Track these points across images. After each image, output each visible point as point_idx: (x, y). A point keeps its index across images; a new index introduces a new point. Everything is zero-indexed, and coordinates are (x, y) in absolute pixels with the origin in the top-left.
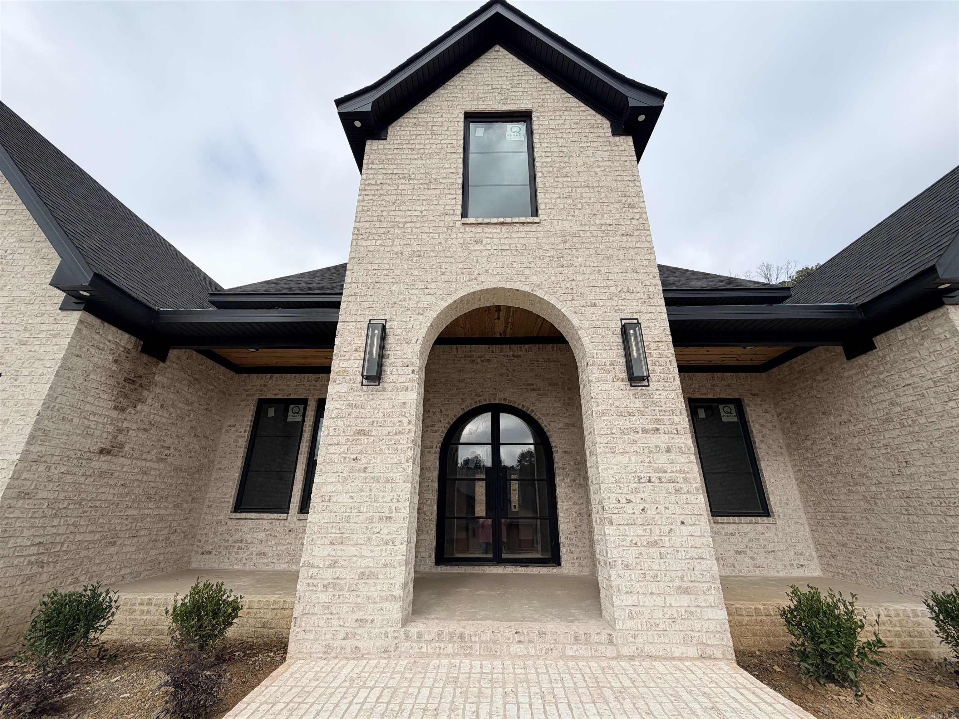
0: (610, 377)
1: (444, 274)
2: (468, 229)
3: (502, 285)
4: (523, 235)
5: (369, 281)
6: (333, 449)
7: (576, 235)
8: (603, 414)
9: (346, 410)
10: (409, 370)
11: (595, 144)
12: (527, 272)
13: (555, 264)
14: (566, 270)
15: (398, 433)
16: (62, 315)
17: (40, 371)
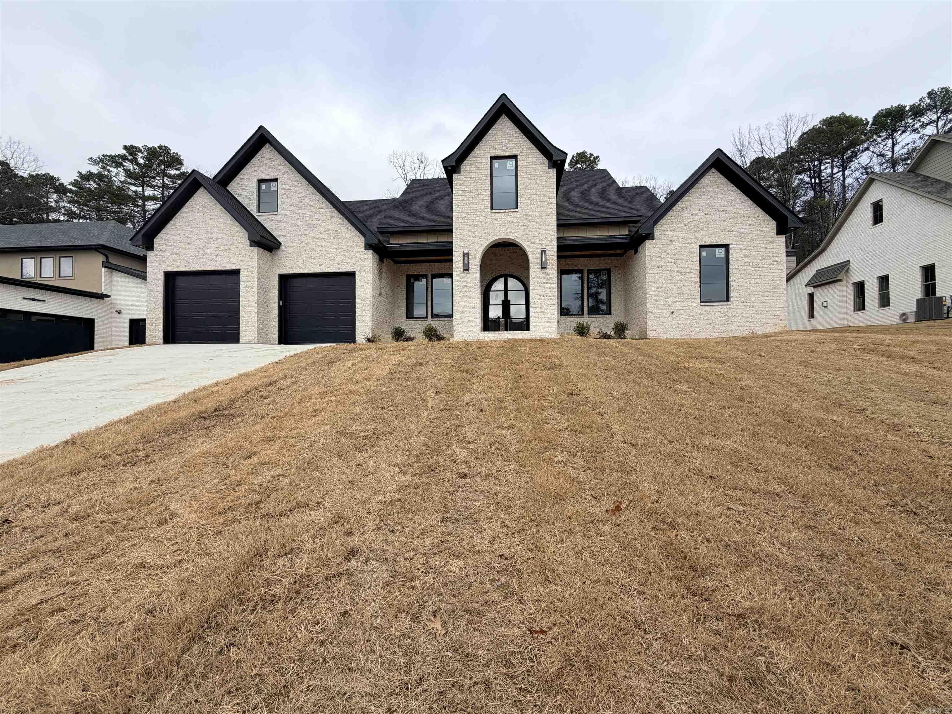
0: (536, 267)
1: (485, 233)
2: (493, 215)
3: (504, 237)
4: (512, 217)
5: (461, 236)
6: (457, 290)
7: (530, 216)
8: (533, 278)
9: (459, 280)
10: (476, 267)
11: (541, 173)
12: (513, 231)
13: (522, 228)
14: (526, 230)
15: (475, 285)
16: (366, 251)
17: (367, 270)
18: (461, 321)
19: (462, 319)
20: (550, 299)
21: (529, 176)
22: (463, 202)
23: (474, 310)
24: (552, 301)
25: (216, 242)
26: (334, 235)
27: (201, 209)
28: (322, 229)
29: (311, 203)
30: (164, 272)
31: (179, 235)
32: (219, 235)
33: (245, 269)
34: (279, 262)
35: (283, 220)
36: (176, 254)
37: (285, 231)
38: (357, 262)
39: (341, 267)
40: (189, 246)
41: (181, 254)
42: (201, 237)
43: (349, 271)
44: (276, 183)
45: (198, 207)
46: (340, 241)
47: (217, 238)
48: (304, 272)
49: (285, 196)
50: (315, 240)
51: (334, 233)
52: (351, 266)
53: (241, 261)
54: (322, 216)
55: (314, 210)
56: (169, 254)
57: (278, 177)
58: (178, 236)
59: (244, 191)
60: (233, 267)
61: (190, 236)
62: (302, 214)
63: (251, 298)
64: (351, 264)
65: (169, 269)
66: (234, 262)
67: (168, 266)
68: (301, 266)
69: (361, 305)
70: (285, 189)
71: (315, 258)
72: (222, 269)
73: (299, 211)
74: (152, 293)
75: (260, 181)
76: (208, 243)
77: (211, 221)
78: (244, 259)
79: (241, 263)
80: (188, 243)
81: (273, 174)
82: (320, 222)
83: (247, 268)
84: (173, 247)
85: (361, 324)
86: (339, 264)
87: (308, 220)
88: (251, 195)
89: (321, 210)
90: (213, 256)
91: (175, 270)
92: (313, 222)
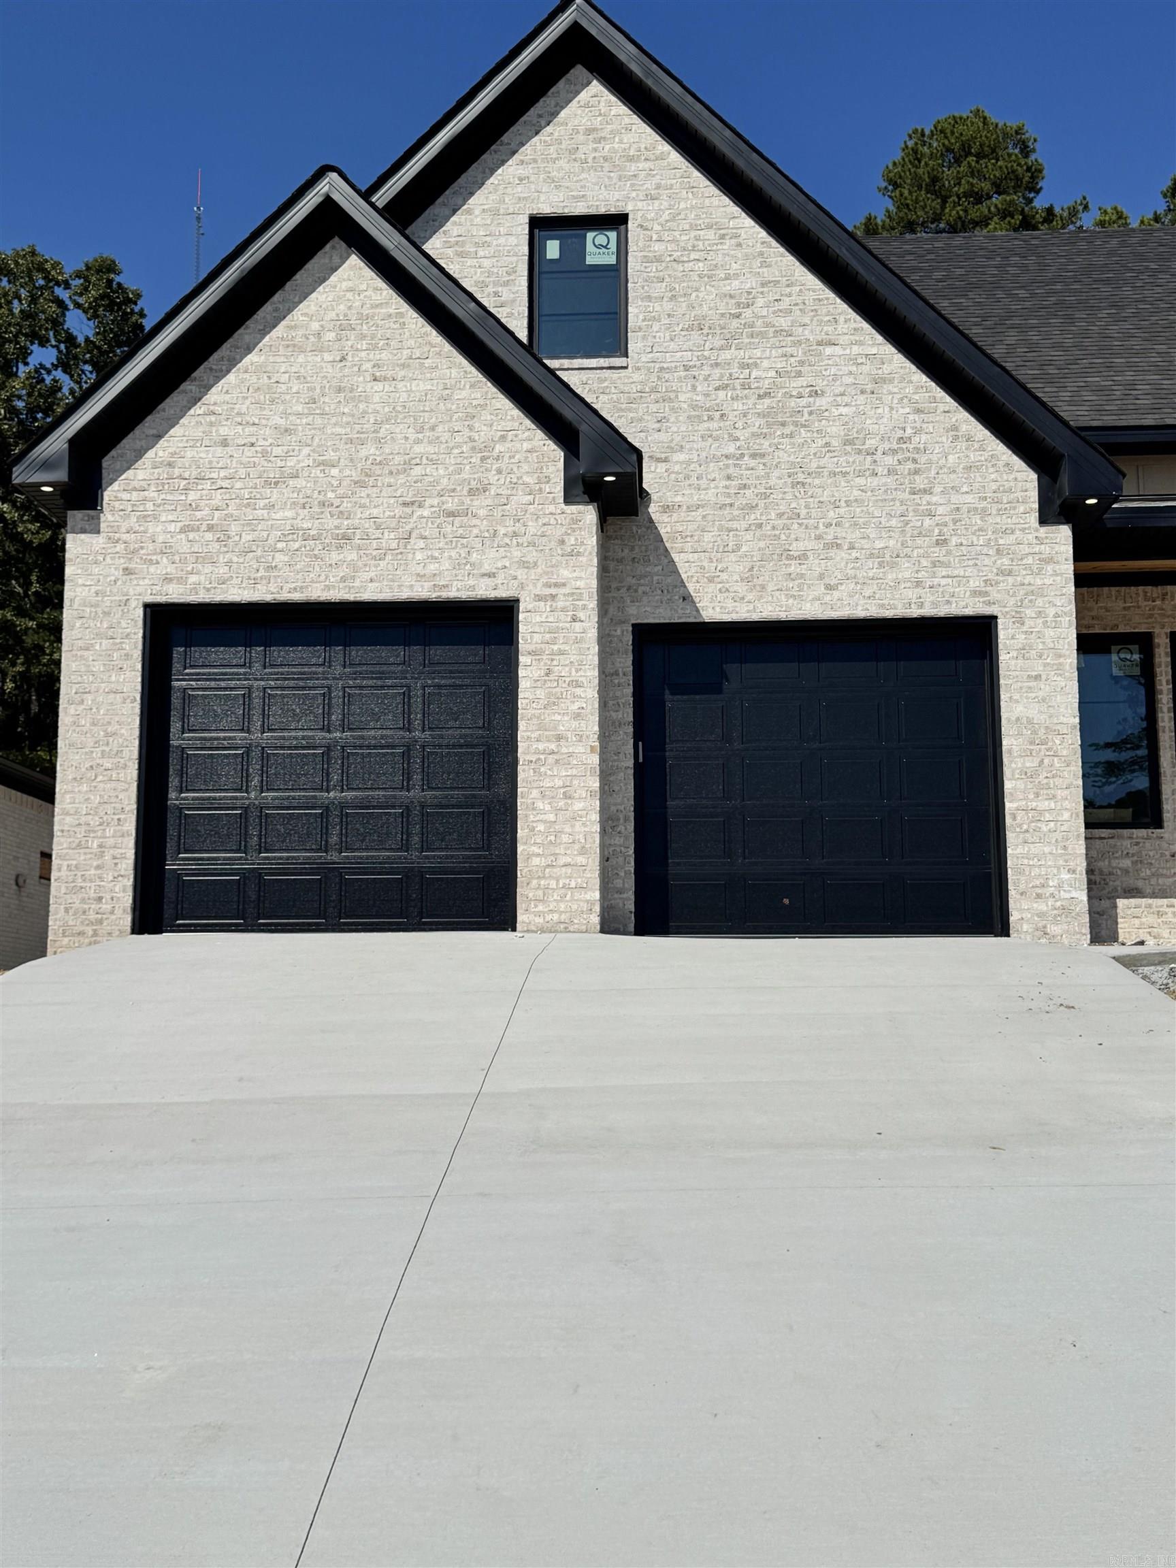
16: (1044, 530)
17: (1051, 611)
25: (402, 479)
26: (890, 460)
27: (331, 336)
28: (835, 429)
29: (783, 322)
30: (147, 606)
31: (224, 443)
32: (418, 449)
33: (539, 598)
34: (640, 569)
35: (654, 390)
36: (210, 528)
37: (663, 436)
38: (1001, 572)
39: (929, 598)
40: (275, 495)
41: (234, 528)
42: (331, 455)
43: (969, 611)
44: (613, 235)
45: (315, 326)
46: (920, 482)
47: (408, 465)
48: (755, 617)
49: (659, 289)
50: (801, 477)
51: (894, 452)
52: (975, 593)
53: (524, 564)
54: (836, 377)
55: (799, 352)
56: (172, 527)
57: (629, 208)
58: (219, 451)
59: (469, 262)
60: (484, 590)
61: (277, 451)
62: (744, 366)
63: (566, 725)
64: (975, 583)
65: (175, 594)
66: (487, 568)
67: (168, 579)
68: (741, 589)
69: (1030, 763)
70: (658, 260)
71: (803, 557)
72: (433, 595)
73: (726, 355)
74: (89, 699)
75: (540, 225)
76: (360, 484)
77: (378, 386)
78: (532, 556)
79: (520, 575)
80: (268, 483)
81: (604, 193)
82: (821, 402)
83: (553, 597)
84: (192, 496)
85: (1035, 849)
86: (918, 584)
87: (768, 394)
88: (506, 284)
89: (829, 350)
90: (389, 539)
91: (202, 597)
92: (793, 403)
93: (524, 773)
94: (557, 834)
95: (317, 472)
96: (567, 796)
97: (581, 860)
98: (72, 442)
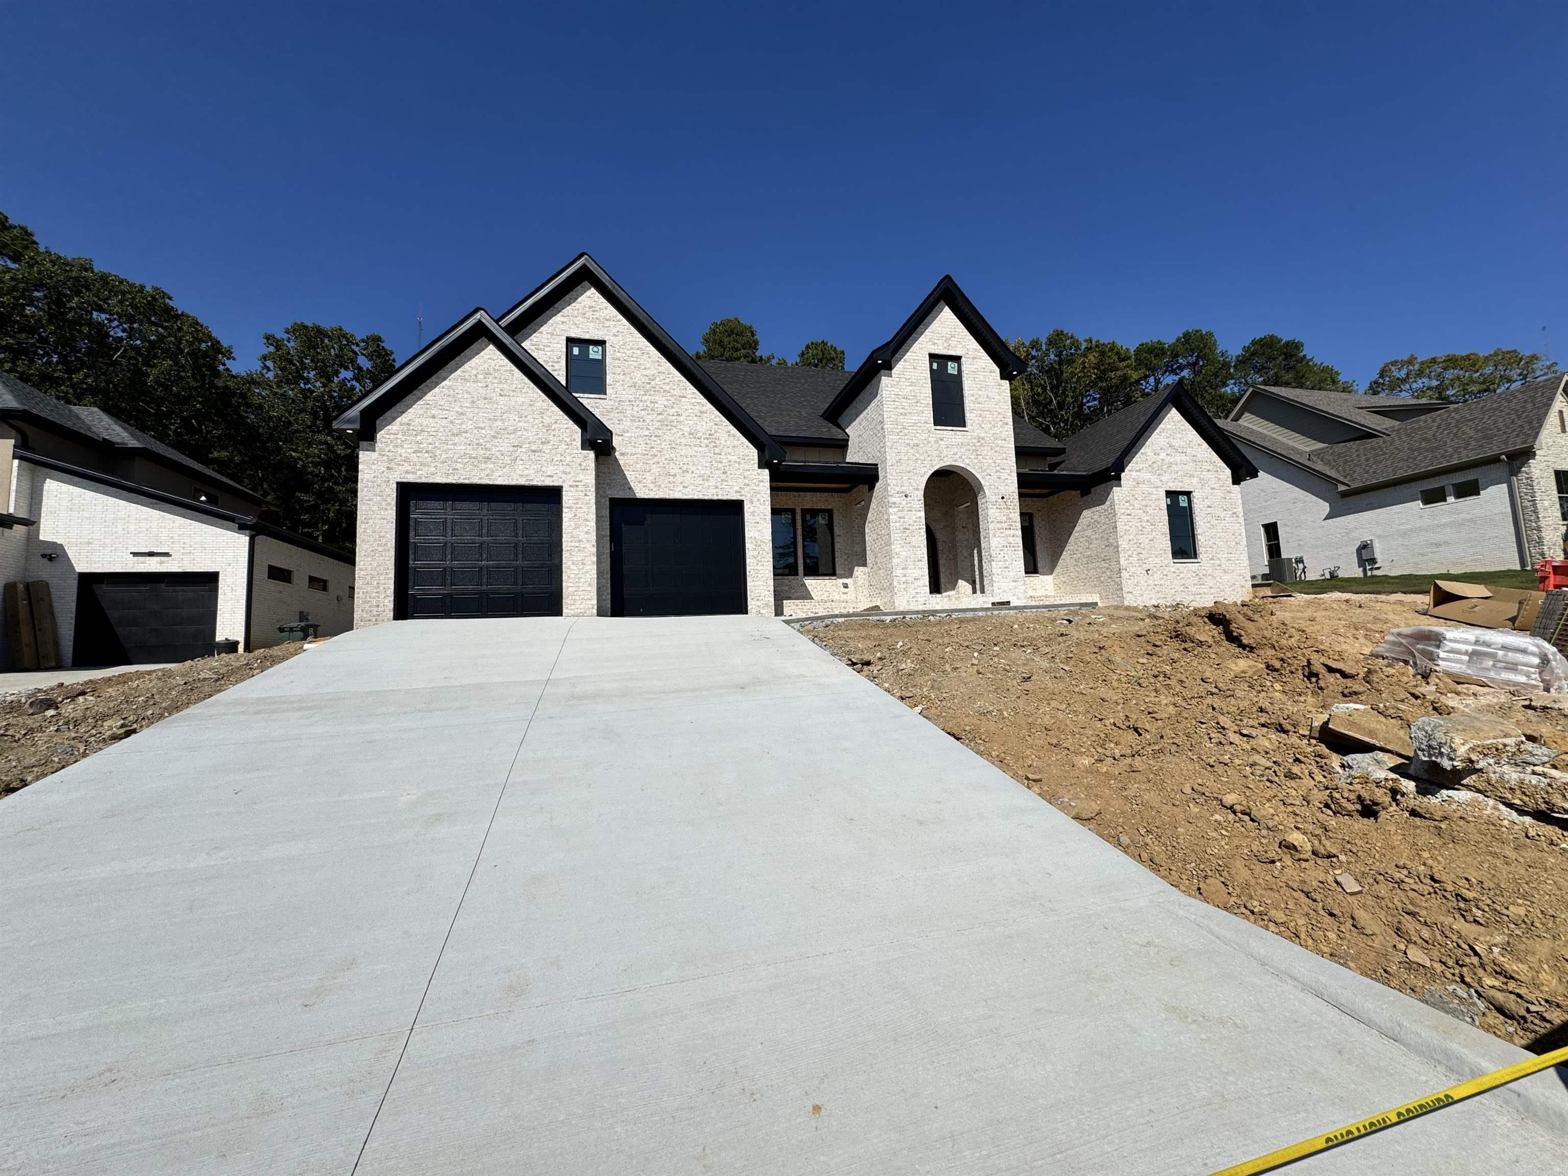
0: (995, 507)
1: (929, 456)
2: (937, 432)
3: (953, 463)
4: (960, 437)
5: (898, 458)
6: (896, 535)
7: (983, 439)
8: (992, 522)
9: (898, 519)
10: (920, 502)
11: (992, 384)
12: (963, 457)
13: (975, 454)
14: (979, 457)
15: (920, 529)
16: (760, 470)
17: (762, 499)
18: (904, 579)
19: (905, 576)
20: (1015, 550)
21: (978, 386)
22: (898, 410)
23: (920, 564)
24: (1016, 552)
25: (513, 436)
26: (706, 442)
27: (482, 376)
28: (687, 429)
29: (667, 388)
30: (398, 483)
32: (520, 424)
33: (571, 486)
34: (613, 477)
35: (617, 408)
37: (621, 427)
38: (745, 485)
39: (720, 492)
42: (482, 425)
43: (734, 498)
44: (600, 348)
45: (474, 372)
46: (717, 451)
47: (515, 431)
48: (657, 497)
49: (618, 370)
50: (674, 446)
51: (708, 439)
52: (736, 492)
53: (564, 472)
54: (686, 410)
55: (673, 399)
57: (606, 338)
59: (541, 352)
60: (548, 482)
62: (651, 402)
63: (582, 536)
64: (737, 488)
65: (411, 478)
66: (549, 473)
67: (407, 472)
68: (652, 486)
69: (756, 553)
70: (619, 359)
71: (675, 475)
72: (527, 483)
73: (644, 398)
75: (571, 341)
76: (495, 437)
77: (502, 398)
78: (568, 469)
79: (564, 476)
81: (596, 332)
82: (681, 418)
83: (577, 486)
85: (757, 583)
86: (717, 487)
87: (661, 414)
88: (557, 362)
89: (683, 399)
90: (507, 460)
91: (424, 480)
92: (670, 418)
93: (565, 555)
94: (579, 578)
95: (475, 431)
96: (583, 564)
97: (589, 588)
98: (363, 412)
